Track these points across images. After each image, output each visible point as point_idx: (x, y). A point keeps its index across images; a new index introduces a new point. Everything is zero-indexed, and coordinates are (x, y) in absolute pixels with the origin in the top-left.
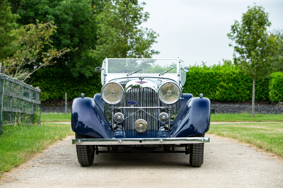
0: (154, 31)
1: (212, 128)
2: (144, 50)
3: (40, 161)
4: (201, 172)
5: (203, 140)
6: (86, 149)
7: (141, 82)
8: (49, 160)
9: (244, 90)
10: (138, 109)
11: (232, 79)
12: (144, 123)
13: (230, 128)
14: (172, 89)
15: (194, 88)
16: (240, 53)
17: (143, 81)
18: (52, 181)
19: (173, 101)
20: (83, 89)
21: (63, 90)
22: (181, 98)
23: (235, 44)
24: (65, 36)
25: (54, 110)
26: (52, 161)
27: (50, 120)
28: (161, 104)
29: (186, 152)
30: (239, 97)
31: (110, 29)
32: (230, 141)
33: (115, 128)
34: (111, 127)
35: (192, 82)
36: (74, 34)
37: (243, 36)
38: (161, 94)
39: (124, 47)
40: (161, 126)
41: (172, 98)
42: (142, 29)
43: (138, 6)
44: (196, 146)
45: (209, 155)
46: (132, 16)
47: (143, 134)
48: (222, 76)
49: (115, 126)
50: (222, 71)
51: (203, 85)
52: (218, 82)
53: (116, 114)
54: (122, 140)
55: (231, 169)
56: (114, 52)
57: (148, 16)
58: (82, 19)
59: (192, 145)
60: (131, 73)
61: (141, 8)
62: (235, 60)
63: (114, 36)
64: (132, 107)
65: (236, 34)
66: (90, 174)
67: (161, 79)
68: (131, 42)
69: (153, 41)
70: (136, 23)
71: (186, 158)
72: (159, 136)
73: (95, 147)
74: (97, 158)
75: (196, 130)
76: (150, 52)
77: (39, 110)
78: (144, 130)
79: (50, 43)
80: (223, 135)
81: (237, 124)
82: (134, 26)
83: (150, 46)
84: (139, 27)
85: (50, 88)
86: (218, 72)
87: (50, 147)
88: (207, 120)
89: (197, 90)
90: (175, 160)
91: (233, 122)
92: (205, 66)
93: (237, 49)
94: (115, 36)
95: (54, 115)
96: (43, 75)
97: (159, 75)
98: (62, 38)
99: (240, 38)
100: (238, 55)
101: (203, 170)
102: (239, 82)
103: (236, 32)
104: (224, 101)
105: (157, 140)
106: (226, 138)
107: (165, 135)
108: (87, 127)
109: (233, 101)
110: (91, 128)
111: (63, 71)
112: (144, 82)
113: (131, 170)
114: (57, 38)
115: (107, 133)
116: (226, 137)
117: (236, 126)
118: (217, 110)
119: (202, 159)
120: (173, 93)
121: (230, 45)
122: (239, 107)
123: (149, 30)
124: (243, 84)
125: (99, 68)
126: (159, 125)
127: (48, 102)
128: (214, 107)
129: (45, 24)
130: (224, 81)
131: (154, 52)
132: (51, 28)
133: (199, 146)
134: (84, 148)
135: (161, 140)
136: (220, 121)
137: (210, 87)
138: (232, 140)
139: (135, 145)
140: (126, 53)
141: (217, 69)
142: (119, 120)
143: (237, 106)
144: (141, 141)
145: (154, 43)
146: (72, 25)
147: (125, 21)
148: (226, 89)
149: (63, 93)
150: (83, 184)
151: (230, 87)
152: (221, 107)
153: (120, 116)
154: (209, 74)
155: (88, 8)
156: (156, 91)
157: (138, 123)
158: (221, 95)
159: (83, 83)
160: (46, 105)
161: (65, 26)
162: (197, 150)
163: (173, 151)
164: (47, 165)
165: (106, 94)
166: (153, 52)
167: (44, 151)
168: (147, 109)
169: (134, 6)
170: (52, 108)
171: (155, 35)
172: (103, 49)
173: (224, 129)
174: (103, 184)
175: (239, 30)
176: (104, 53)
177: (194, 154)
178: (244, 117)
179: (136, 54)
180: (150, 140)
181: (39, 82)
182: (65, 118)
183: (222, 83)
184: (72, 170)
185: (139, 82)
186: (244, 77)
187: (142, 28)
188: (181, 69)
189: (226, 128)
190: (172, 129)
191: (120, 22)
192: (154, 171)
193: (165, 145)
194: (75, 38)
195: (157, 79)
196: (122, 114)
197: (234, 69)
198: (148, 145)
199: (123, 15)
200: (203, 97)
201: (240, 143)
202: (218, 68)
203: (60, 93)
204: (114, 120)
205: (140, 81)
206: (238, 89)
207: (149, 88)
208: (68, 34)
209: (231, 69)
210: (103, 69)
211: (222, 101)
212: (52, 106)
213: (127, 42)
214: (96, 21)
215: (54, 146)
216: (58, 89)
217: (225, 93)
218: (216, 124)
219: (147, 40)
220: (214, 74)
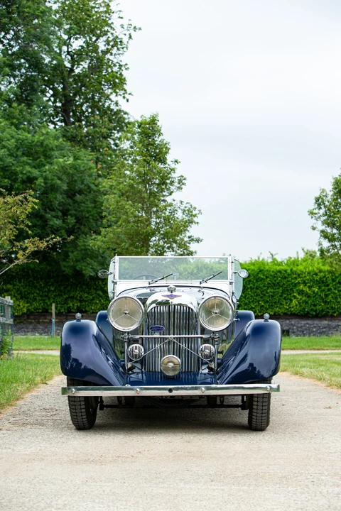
0: (193, 206)
1: (285, 361)
2: (178, 236)
3: (12, 420)
4: (267, 438)
5: (269, 388)
6: (83, 403)
7: (172, 296)
8: (25, 418)
9: (336, 298)
10: (166, 338)
11: (317, 280)
12: (175, 361)
13: (314, 362)
14: (221, 308)
15: (257, 295)
16: (330, 241)
17: (174, 293)
18: (29, 455)
19: (222, 325)
20: (81, 297)
21: (49, 298)
22: (234, 319)
23: (320, 227)
24: (53, 213)
25: (34, 330)
26: (30, 420)
27: (28, 348)
28: (203, 331)
29: (243, 407)
30: (328, 308)
31: (123, 202)
32: (312, 385)
33: (130, 369)
34: (123, 367)
35: (254, 285)
36: (68, 210)
37: (334, 214)
38: (203, 314)
39: (145, 231)
40: (203, 364)
41: (220, 321)
42: (174, 203)
43: (167, 166)
44: (257, 397)
45: (280, 409)
46: (157, 182)
47: (174, 378)
48: (301, 276)
49: (129, 365)
50: (301, 268)
51: (272, 290)
52: (295, 285)
53: (131, 347)
54: (141, 389)
55: (313, 434)
56: (130, 239)
57: (184, 181)
58: (81, 187)
59: (251, 396)
60: (156, 280)
61: (172, 170)
62: (322, 251)
63: (129, 213)
64: (157, 335)
65: (322, 211)
66: (91, 443)
67: (203, 290)
68: (156, 223)
69: (191, 222)
70: (164, 194)
71: (243, 417)
72: (200, 382)
73: (98, 400)
74: (100, 417)
75: (259, 372)
76: (186, 239)
77: (9, 334)
78: (177, 373)
79: (27, 226)
80: (302, 375)
81: (325, 354)
82: (162, 198)
83: (186, 230)
84: (169, 199)
85: (29, 294)
86: (294, 269)
87: (28, 395)
88: (275, 357)
89: (261, 297)
90: (226, 419)
91: (318, 350)
92: (274, 260)
93: (325, 235)
94: (132, 213)
95: (34, 339)
96: (17, 273)
97: (201, 283)
98: (49, 216)
99: (330, 216)
100: (326, 244)
101: (269, 436)
102: (328, 285)
103: (322, 207)
104: (305, 316)
105: (196, 389)
106: (307, 379)
107: (209, 380)
108: (85, 367)
109: (319, 316)
110: (92, 368)
111: (49, 268)
112: (176, 296)
113: (155, 437)
114: (41, 217)
115: (117, 377)
116: (307, 377)
117: (323, 358)
118: (293, 329)
119: (268, 418)
120: (222, 313)
121: (314, 228)
122: (328, 324)
123: (184, 203)
124: (335, 289)
125: (104, 272)
126: (200, 363)
127: (26, 317)
128: (288, 325)
129: (20, 197)
130: (305, 283)
131: (193, 240)
132: (28, 202)
133: (263, 398)
134: (80, 401)
135: (203, 389)
136: (297, 349)
137: (283, 293)
138: (316, 383)
139: (162, 396)
140: (149, 240)
141: (294, 264)
142: (136, 356)
143: (325, 322)
144: (170, 390)
145: (193, 226)
146: (65, 196)
147: (147, 190)
148: (309, 297)
149: (49, 303)
150: (78, 459)
151: (314, 292)
152: (299, 325)
153: (137, 349)
154: (280, 272)
155: (90, 169)
156: (195, 310)
157: (166, 361)
158: (301, 306)
159: (81, 287)
160: (21, 322)
161: (56, 198)
162: (260, 404)
163: (222, 405)
164: (23, 428)
165: (116, 315)
166: (191, 239)
167: (18, 402)
168: (180, 338)
169: (161, 166)
170: (31, 327)
171: (194, 213)
172: (112, 235)
173: (304, 363)
174: (111, 459)
175: (327, 203)
176: (114, 240)
177: (255, 411)
178: (337, 341)
179: (164, 243)
180: (186, 389)
181: (11, 284)
182: (52, 343)
183: (301, 287)
184: (61, 436)
185: (168, 296)
186: (337, 277)
187: (174, 200)
188: (235, 273)
189: (306, 361)
190: (221, 371)
191: (140, 192)
192: (192, 438)
193: (208, 397)
194: (69, 217)
195: (198, 289)
196: (141, 347)
197: (321, 264)
198: (182, 396)
199: (144, 181)
200: (270, 319)
201: (329, 389)
202: (295, 262)
203: (44, 303)
204: (128, 357)
205: (169, 293)
206: (326, 296)
207: (183, 306)
208: (59, 210)
209: (316, 265)
210: (111, 273)
211: (302, 315)
212: (31, 323)
213: (150, 224)
214: (102, 190)
215: (34, 393)
216: (41, 296)
217: (307, 303)
218: (291, 355)
219: (182, 221)
220: (289, 271)
